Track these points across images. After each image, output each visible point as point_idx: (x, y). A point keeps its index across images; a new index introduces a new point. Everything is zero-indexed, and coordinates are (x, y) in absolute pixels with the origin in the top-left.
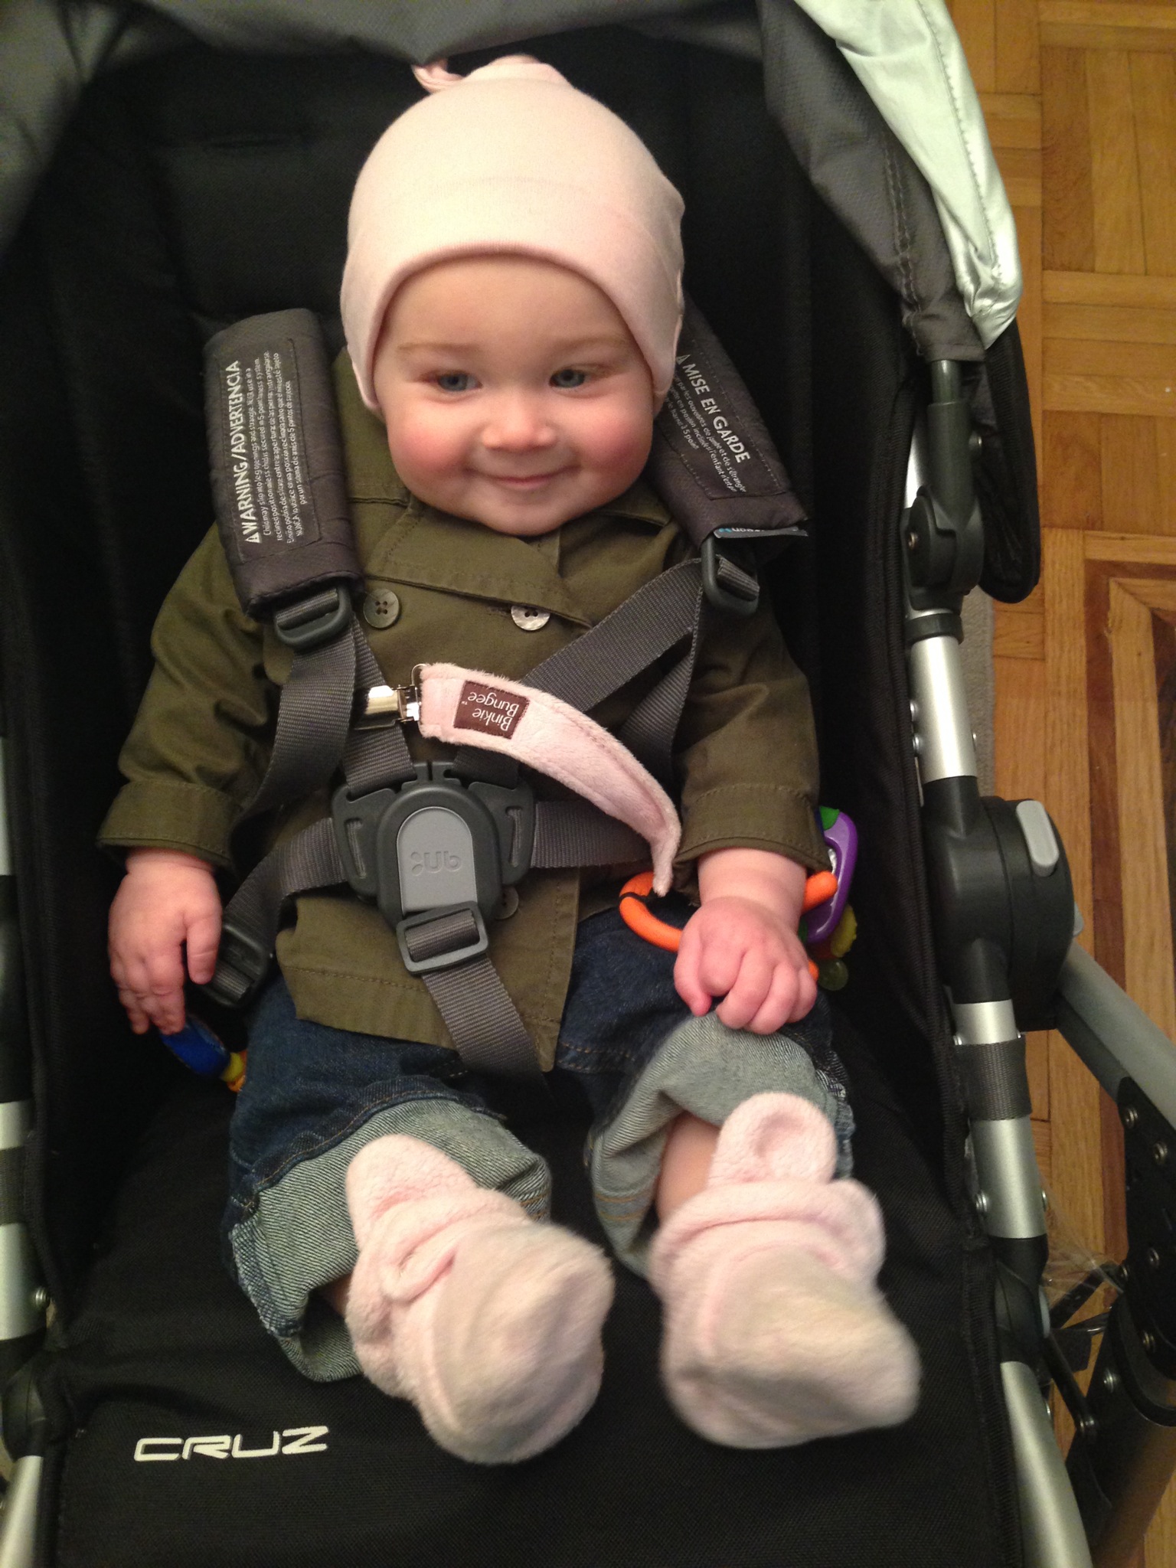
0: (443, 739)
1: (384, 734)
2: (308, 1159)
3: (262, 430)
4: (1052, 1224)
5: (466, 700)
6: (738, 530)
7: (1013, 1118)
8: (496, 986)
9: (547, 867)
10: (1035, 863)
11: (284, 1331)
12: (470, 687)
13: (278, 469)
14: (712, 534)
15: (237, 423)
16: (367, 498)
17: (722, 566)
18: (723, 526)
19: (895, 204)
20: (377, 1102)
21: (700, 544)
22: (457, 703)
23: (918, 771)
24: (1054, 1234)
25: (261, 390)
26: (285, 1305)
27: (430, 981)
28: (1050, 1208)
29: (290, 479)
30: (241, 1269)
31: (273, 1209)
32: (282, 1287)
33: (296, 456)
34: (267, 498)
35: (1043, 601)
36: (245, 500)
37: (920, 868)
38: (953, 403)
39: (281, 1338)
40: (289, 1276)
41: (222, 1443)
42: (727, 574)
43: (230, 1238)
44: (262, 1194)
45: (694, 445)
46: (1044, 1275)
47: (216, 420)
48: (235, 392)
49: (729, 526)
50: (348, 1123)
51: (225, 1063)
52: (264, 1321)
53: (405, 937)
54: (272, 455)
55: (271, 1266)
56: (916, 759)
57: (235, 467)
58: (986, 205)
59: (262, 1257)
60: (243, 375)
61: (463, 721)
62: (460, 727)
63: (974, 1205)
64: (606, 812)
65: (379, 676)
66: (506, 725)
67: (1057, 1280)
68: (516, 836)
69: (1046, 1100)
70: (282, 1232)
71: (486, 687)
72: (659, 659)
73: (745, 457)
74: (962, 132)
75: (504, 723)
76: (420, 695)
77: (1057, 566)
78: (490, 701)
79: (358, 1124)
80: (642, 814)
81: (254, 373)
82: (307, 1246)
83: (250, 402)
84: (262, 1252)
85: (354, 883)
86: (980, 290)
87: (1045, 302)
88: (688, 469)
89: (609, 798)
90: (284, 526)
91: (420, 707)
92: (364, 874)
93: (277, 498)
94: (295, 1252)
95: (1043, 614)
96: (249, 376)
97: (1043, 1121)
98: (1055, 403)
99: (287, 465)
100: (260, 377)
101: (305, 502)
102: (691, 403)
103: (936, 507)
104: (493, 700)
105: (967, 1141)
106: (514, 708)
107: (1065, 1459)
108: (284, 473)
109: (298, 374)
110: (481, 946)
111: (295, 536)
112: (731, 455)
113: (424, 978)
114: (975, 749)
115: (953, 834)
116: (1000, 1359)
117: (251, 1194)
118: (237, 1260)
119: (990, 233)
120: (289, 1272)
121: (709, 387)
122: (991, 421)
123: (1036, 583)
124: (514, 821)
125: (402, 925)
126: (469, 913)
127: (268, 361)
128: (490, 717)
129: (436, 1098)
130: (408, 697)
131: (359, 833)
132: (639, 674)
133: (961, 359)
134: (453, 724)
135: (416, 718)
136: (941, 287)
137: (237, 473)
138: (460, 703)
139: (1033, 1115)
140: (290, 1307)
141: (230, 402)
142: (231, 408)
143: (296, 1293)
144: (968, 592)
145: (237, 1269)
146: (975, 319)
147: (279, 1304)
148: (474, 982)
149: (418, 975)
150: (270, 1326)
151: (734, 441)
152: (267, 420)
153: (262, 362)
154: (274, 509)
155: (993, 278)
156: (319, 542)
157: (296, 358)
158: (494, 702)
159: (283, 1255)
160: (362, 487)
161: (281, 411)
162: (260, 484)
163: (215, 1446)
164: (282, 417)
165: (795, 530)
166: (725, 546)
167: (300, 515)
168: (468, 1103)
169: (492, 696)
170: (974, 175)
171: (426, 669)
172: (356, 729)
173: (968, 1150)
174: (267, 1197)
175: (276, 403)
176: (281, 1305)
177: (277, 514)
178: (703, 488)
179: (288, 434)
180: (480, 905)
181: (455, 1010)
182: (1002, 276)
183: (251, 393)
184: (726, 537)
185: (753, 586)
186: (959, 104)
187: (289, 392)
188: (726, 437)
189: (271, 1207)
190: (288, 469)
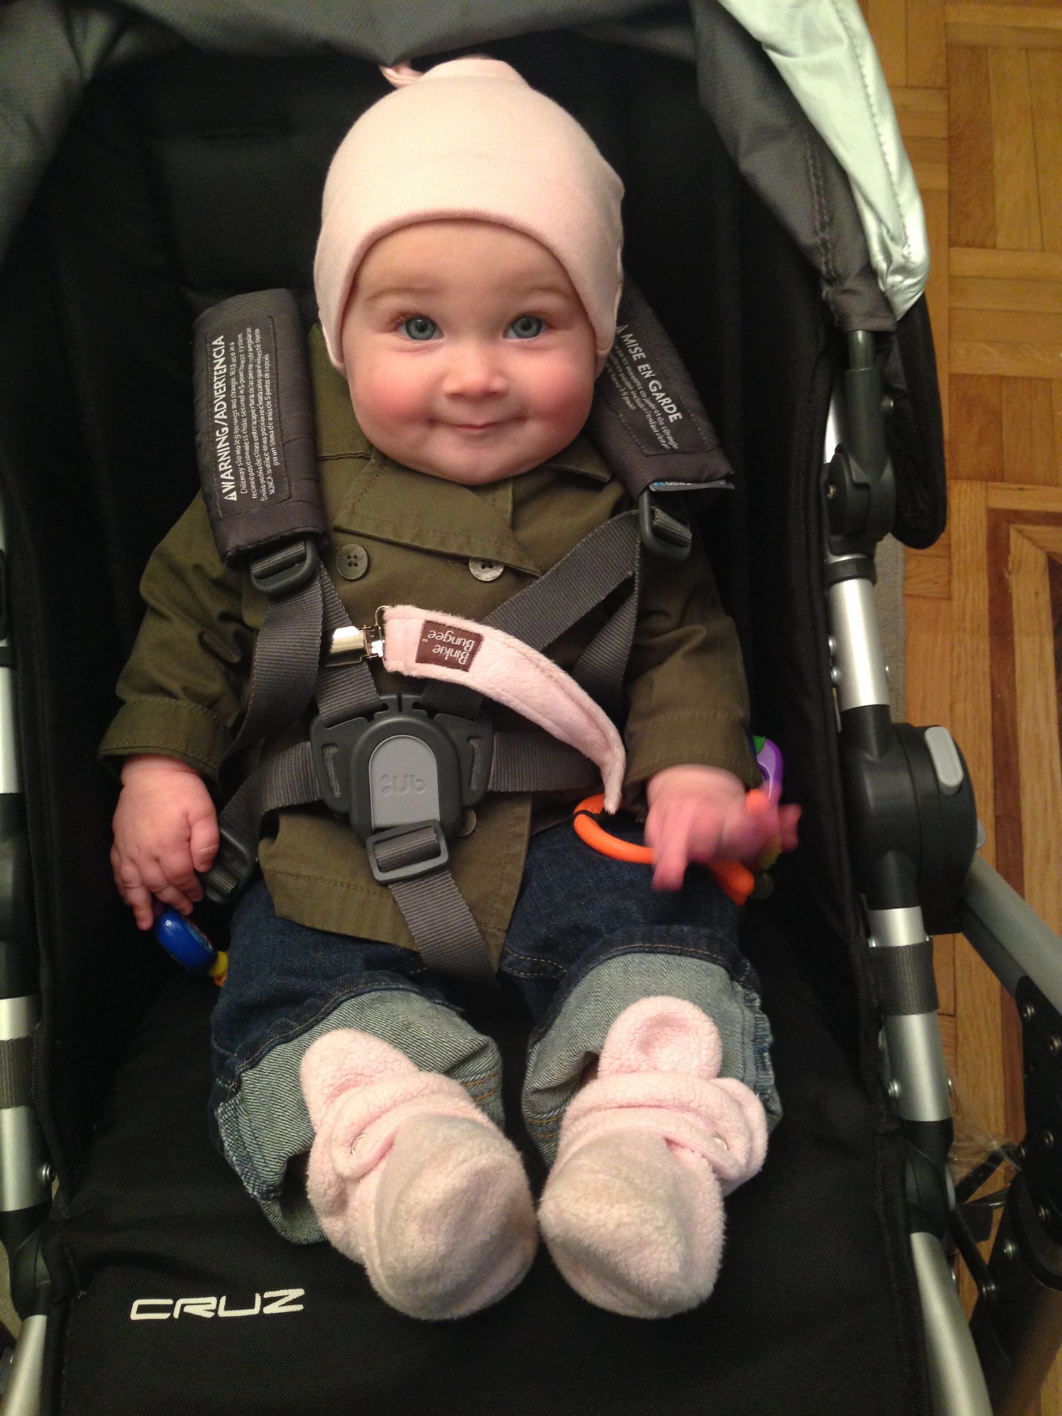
0: (406, 673)
1: (352, 670)
2: (283, 1043)
3: (242, 398)
4: (957, 1108)
5: (427, 638)
6: (671, 484)
7: (922, 1013)
8: (455, 896)
9: (502, 791)
10: (943, 784)
11: (266, 1196)
12: (429, 626)
13: (254, 434)
14: (647, 488)
15: (221, 392)
16: (334, 455)
17: (657, 517)
18: (658, 480)
19: (815, 190)
20: (346, 991)
21: (636, 497)
22: (418, 641)
23: (836, 700)
24: (959, 1118)
25: (243, 362)
26: (267, 1171)
27: (397, 891)
28: (956, 1095)
29: (265, 442)
30: (227, 1142)
31: (254, 1088)
32: (264, 1156)
33: (271, 421)
34: (244, 460)
35: (949, 546)
36: (225, 461)
37: (838, 787)
38: (869, 369)
39: (263, 1202)
40: (269, 1146)
41: (210, 1304)
42: (661, 524)
43: (216, 1115)
44: (243, 1074)
45: (631, 406)
46: (950, 1155)
47: (203, 388)
48: (220, 363)
49: (664, 480)
50: (320, 1011)
51: (213, 959)
52: (247, 1187)
53: (374, 850)
54: (250, 422)
55: (253, 1138)
56: (834, 689)
57: (217, 432)
58: (897, 191)
59: (245, 1131)
60: (227, 348)
61: (424, 656)
62: (422, 662)
63: (887, 1091)
64: (556, 736)
65: (346, 618)
66: (464, 659)
67: (963, 1159)
68: (476, 762)
69: (952, 996)
70: (262, 1108)
71: (444, 625)
72: (603, 601)
73: (678, 417)
74: (876, 126)
75: (461, 657)
76: (383, 634)
77: (962, 514)
78: (448, 638)
79: (329, 1011)
80: (588, 738)
81: (236, 346)
82: (284, 1119)
83: (233, 373)
84: (245, 1127)
85: (329, 801)
86: (891, 268)
87: (951, 277)
88: (626, 428)
89: (557, 723)
90: (258, 485)
91: (384, 645)
92: (338, 794)
93: (253, 460)
94: (274, 1125)
95: (949, 557)
96: (232, 349)
97: (950, 1015)
98: (961, 368)
99: (263, 430)
100: (243, 350)
101: (278, 464)
102: (629, 369)
103: (853, 463)
104: (451, 637)
105: (881, 1034)
106: (470, 643)
107: (968, 1322)
108: (260, 437)
109: (276, 348)
110: (443, 859)
111: (268, 494)
112: (665, 415)
113: (390, 887)
114: (887, 681)
115: (868, 757)
116: (910, 1231)
117: (234, 1076)
118: (223, 1135)
119: (901, 216)
120: (269, 1143)
121: (645, 353)
122: (901, 385)
123: (943, 530)
124: (474, 749)
125: (370, 840)
126: (432, 830)
127: (250, 336)
128: (448, 652)
129: (398, 989)
130: (373, 636)
131: (334, 757)
132: (586, 615)
133: (875, 329)
134: (414, 659)
135: (381, 655)
136: (856, 265)
137: (219, 437)
138: (421, 641)
139: (939, 1010)
140: (271, 1173)
141: (216, 373)
142: (215, 379)
143: (277, 1160)
144: (881, 539)
145: (222, 1142)
146: (888, 294)
147: (260, 1171)
148: (435, 891)
149: (385, 884)
150: (253, 1191)
151: (668, 402)
152: (246, 389)
153: (245, 336)
154: (251, 470)
155: (904, 257)
156: (289, 500)
157: (275, 333)
158: (452, 639)
159: (263, 1128)
160: (328, 446)
161: (260, 381)
162: (239, 447)
163: (202, 1307)
164: (260, 387)
165: (722, 483)
166: (660, 499)
167: (273, 475)
168: (430, 997)
169: (450, 633)
170: (886, 164)
171: (389, 611)
172: (326, 666)
173: (881, 1042)
174: (248, 1077)
175: (255, 374)
176: (263, 1172)
177: (253, 474)
178: (639, 446)
179: (265, 402)
180: (442, 824)
181: (418, 916)
182: (912, 255)
183: (234, 365)
184: (661, 490)
185: (686, 533)
186: (873, 100)
187: (267, 364)
188: (660, 399)
189: (252, 1086)
190: (264, 433)
